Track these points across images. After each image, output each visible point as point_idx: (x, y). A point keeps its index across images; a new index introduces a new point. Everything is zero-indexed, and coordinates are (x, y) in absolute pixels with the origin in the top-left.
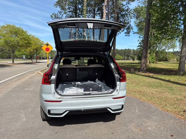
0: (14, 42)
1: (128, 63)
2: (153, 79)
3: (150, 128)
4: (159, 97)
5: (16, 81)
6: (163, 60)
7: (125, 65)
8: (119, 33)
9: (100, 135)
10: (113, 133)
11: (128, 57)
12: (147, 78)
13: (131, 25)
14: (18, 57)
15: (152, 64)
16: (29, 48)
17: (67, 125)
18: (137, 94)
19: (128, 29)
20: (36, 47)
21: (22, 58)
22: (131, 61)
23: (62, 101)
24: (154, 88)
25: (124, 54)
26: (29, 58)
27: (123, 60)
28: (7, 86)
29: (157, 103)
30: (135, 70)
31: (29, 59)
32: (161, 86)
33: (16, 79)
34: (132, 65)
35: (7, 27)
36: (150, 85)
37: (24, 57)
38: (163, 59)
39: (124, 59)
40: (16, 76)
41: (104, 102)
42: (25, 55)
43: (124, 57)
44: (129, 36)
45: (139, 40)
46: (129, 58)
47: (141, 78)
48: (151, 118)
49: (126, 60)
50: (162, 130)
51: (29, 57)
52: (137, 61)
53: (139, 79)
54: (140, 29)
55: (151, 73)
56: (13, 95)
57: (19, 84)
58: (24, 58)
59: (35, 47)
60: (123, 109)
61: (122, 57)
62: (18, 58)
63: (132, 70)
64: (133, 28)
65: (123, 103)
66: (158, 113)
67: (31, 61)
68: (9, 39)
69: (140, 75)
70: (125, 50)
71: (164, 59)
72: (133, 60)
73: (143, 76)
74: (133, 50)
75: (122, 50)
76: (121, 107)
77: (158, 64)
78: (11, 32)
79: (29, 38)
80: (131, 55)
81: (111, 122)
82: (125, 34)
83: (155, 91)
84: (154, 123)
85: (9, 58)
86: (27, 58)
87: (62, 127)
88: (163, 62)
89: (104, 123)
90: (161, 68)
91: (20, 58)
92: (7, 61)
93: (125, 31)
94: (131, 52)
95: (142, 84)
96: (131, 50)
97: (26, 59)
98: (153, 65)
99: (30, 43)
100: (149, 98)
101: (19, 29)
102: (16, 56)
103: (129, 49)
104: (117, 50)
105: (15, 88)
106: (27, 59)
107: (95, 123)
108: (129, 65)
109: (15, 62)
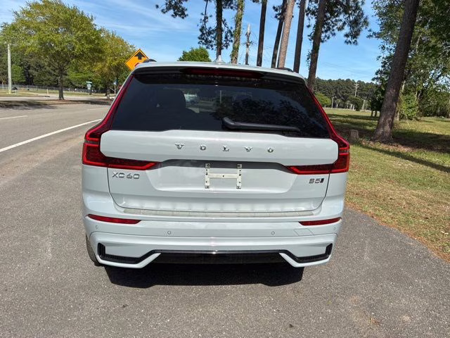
0: (62, 46)
1: (344, 116)
2: (410, 164)
3: (406, 318)
4: (429, 216)
5: (57, 144)
6: (435, 114)
7: (335, 120)
8: (331, 36)
9: (251, 329)
10: (291, 326)
11: (345, 101)
12: (394, 158)
13: (362, 14)
14: (77, 85)
15: (407, 121)
16: (100, 65)
17: (159, 286)
18: (366, 200)
19: (355, 23)
20: (117, 62)
21: (85, 88)
22: (352, 111)
23: (139, 221)
24: (414, 189)
25: (336, 93)
26: (102, 89)
27: (330, 106)
28: (31, 157)
29: (426, 235)
30: (361, 136)
31: (102, 93)
32: (433, 183)
33: (59, 140)
34: (355, 120)
35: (46, 6)
36: (400, 179)
37: (89, 87)
38: (437, 109)
39: (334, 106)
40: (62, 130)
41: (273, 234)
42: (91, 81)
43: (335, 99)
44: (355, 43)
45: (379, 57)
46: (348, 102)
47: (378, 158)
48: (411, 284)
49: (339, 107)
50: (445, 326)
51: (101, 86)
52: (368, 113)
53: (372, 159)
54: (388, 27)
55: (403, 145)
56: (39, 181)
57: (62, 151)
58: (89, 89)
59: (115, 63)
60: (330, 256)
61: (329, 100)
62: (76, 87)
63: (355, 134)
64: (369, 20)
65: (330, 240)
66: (430, 266)
67: (106, 98)
68: (51, 37)
69: (374, 149)
70: (339, 82)
71: (439, 111)
72: (358, 109)
73: (381, 151)
74: (360, 82)
75: (330, 80)
76: (323, 251)
77: (423, 123)
78: (55, 20)
79: (98, 38)
80: (352, 96)
81: (288, 287)
82: (346, 38)
83: (418, 196)
84: (418, 299)
85: (54, 85)
86: (96, 89)
87: (146, 290)
88: (435, 118)
89: (267, 287)
90: (431, 134)
91: (81, 88)
92: (50, 93)
93: (347, 29)
94: (354, 88)
95: (379, 174)
96: (353, 83)
97: (94, 92)
98: (408, 125)
99: (100, 51)
100: (400, 216)
101: (73, 13)
102: (72, 84)
103: (348, 80)
104: (319, 80)
105: (49, 162)
106: (97, 92)
107: (242, 286)
108: (347, 122)
109: (65, 97)
